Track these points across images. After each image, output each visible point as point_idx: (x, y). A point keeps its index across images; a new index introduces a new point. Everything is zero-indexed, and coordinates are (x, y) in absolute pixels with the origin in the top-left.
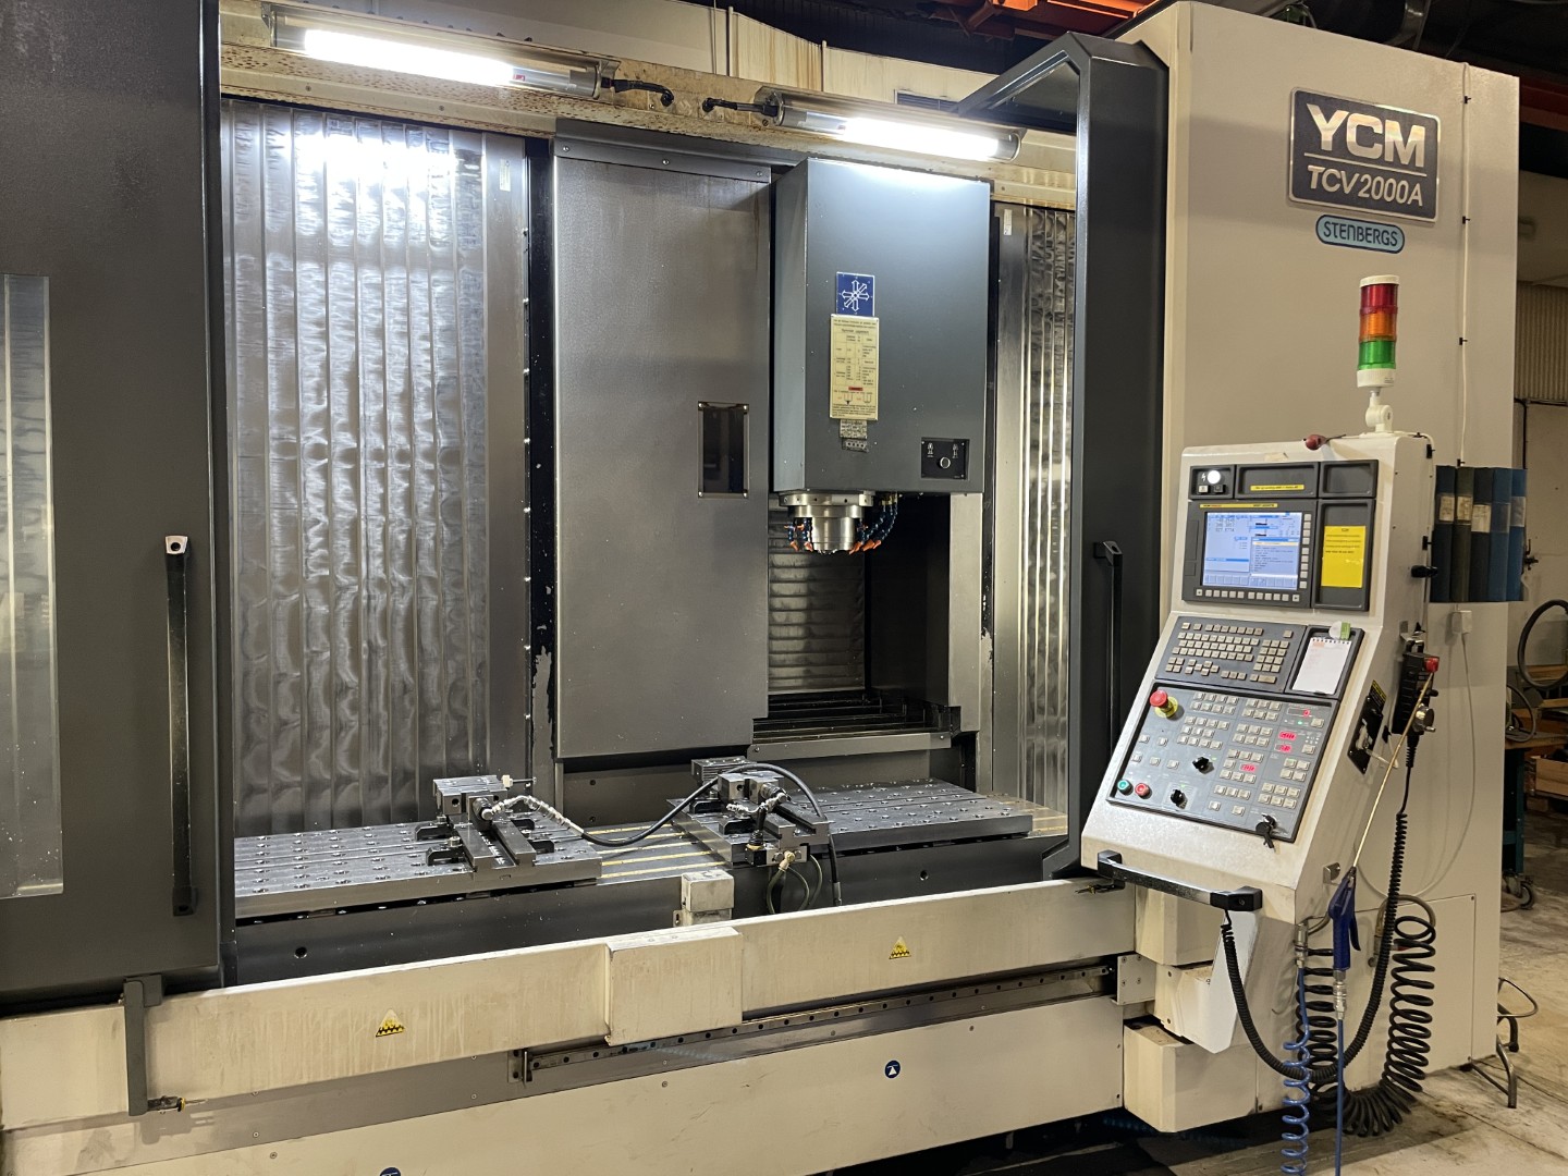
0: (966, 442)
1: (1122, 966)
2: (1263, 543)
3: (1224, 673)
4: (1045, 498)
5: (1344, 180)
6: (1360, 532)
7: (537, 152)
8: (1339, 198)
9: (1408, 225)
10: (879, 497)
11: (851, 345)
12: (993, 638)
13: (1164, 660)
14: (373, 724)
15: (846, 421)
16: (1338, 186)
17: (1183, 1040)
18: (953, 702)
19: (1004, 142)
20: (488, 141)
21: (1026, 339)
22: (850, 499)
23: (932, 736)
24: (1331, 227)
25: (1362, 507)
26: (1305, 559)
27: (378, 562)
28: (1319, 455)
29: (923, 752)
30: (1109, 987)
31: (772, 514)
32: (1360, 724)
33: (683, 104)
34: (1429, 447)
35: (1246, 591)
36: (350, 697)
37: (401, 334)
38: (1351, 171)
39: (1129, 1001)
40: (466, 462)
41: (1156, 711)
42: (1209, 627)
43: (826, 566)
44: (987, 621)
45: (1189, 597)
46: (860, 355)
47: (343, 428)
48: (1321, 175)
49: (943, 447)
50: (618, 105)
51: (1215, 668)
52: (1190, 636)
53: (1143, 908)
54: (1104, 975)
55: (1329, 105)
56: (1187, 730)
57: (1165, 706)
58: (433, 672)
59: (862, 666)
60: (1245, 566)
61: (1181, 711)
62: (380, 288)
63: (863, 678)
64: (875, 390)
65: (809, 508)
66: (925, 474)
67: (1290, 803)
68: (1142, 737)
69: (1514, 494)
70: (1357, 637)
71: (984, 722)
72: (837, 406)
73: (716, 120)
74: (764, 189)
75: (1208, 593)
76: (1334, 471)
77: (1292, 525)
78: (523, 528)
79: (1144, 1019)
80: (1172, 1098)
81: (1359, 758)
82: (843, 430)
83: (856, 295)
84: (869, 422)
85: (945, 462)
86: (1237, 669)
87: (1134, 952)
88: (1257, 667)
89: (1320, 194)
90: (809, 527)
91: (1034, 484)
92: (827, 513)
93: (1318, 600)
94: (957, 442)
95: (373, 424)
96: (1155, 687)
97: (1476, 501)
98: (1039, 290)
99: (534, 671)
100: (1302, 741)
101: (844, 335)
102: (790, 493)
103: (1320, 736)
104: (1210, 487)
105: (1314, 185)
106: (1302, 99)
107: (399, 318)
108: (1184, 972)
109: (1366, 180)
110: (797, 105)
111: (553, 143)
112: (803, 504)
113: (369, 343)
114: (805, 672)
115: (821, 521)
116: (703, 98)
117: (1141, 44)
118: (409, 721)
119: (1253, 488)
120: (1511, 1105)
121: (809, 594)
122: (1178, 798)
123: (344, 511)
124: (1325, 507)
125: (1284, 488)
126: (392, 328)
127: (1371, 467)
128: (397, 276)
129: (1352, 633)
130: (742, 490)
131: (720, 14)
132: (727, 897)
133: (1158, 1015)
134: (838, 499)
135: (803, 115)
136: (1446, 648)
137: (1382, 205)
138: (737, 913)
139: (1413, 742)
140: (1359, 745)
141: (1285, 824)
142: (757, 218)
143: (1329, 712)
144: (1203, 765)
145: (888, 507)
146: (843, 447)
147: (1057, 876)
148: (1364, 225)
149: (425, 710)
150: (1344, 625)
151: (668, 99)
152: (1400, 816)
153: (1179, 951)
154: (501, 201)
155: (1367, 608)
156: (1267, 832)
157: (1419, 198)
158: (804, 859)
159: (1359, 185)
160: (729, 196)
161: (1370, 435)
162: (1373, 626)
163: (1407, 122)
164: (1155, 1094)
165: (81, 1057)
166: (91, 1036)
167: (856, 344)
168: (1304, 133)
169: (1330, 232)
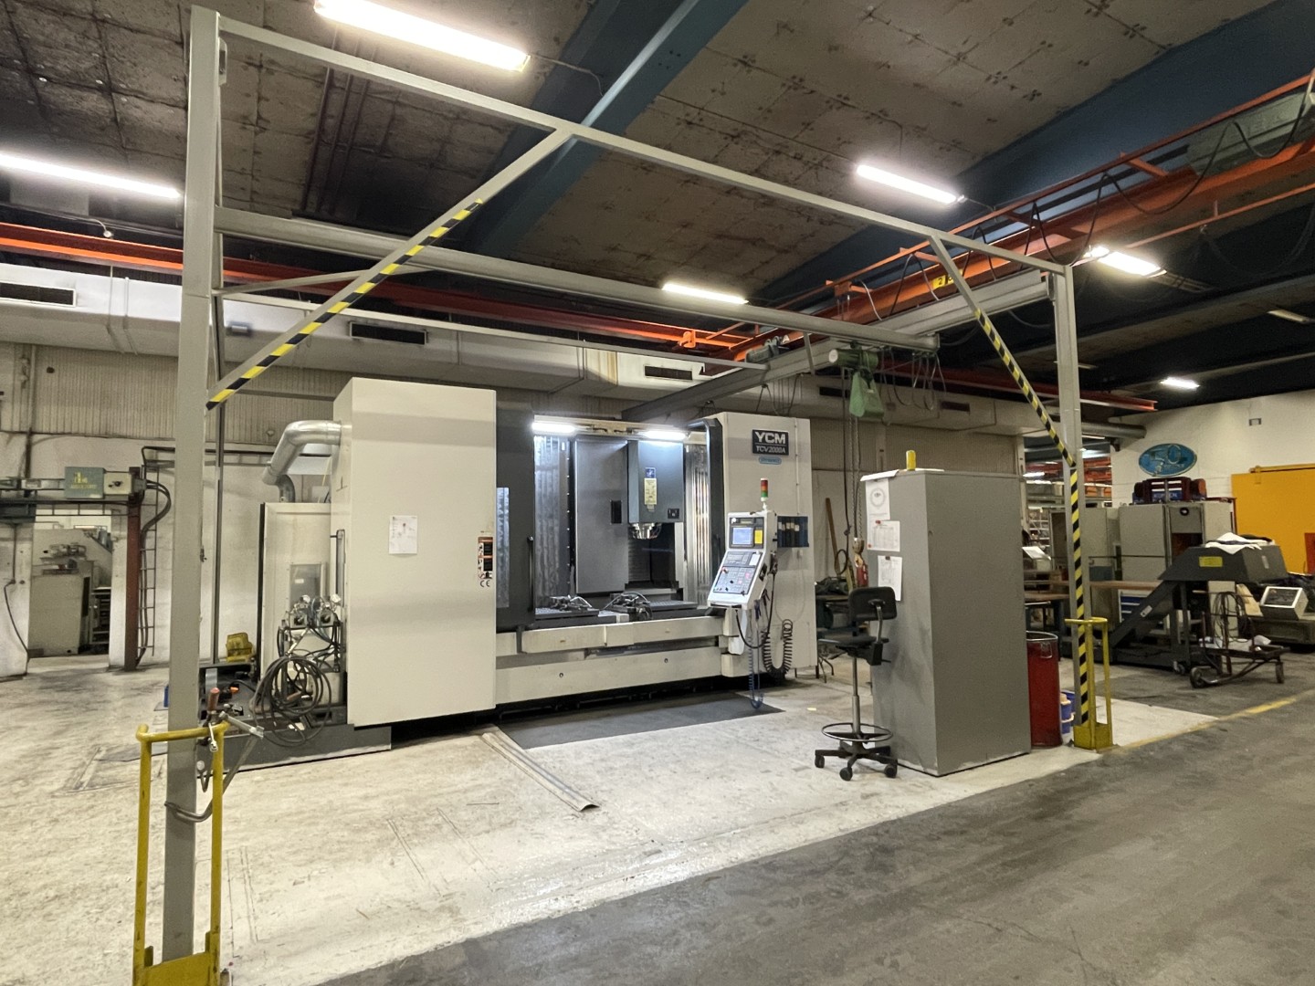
0: (679, 509)
1: (720, 639)
2: (744, 535)
3: (736, 562)
4: (700, 523)
5: (765, 449)
6: (761, 532)
7: (571, 441)
8: (764, 453)
9: (782, 457)
10: (656, 524)
11: (649, 486)
12: (687, 562)
13: (725, 561)
15: (649, 505)
16: (763, 450)
17: (735, 654)
18: (677, 580)
19: (687, 434)
22: (649, 525)
23: (671, 590)
25: (762, 527)
26: (752, 538)
28: (754, 515)
29: (669, 593)
30: (717, 644)
31: (628, 529)
32: (761, 571)
33: (610, 431)
34: (776, 514)
35: (741, 545)
37: (539, 487)
38: (766, 446)
39: (722, 646)
40: (555, 517)
41: (723, 572)
42: (733, 553)
43: (641, 544)
44: (686, 557)
45: (730, 547)
46: (652, 488)
48: (759, 448)
49: (673, 511)
50: (595, 432)
51: (734, 562)
52: (730, 555)
53: (724, 622)
54: (715, 641)
56: (728, 576)
57: (724, 570)
58: (547, 571)
59: (649, 572)
60: (741, 540)
61: (728, 571)
63: (649, 577)
64: (655, 497)
65: (639, 527)
66: (668, 518)
67: (747, 587)
68: (720, 578)
69: (805, 522)
71: (685, 586)
72: (646, 501)
73: (617, 433)
74: (626, 446)
75: (734, 546)
76: (757, 519)
77: (749, 530)
79: (727, 652)
80: (732, 670)
81: (761, 578)
82: (648, 507)
83: (650, 473)
84: (654, 505)
85: (673, 515)
86: (739, 562)
87: (722, 635)
88: (742, 561)
90: (638, 533)
92: (643, 529)
93: (754, 546)
94: (677, 509)
96: (723, 566)
97: (795, 524)
99: (571, 571)
100: (750, 575)
101: (648, 484)
102: (634, 523)
103: (753, 574)
104: (733, 523)
105: (757, 450)
108: (734, 637)
109: (771, 448)
111: (578, 440)
112: (637, 526)
114: (635, 575)
115: (642, 531)
116: (614, 428)
117: (716, 419)
118: (542, 584)
119: (742, 523)
122: (727, 589)
124: (754, 527)
125: (748, 523)
128: (539, 472)
129: (760, 553)
130: (621, 523)
132: (627, 619)
133: (729, 651)
134: (646, 525)
135: (637, 431)
137: (775, 454)
138: (630, 622)
140: (761, 575)
141: (746, 591)
142: (624, 452)
143: (755, 569)
144: (732, 582)
145: (659, 527)
146: (648, 512)
148: (771, 458)
149: (544, 581)
150: (759, 551)
152: (772, 592)
154: (562, 453)
155: (763, 548)
156: (743, 593)
157: (784, 451)
158: (644, 611)
159: (769, 449)
160: (617, 447)
161: (764, 511)
162: (764, 551)
163: (780, 434)
164: (728, 669)
165: (508, 642)
166: (510, 638)
167: (651, 485)
168: (755, 439)
169: (762, 460)
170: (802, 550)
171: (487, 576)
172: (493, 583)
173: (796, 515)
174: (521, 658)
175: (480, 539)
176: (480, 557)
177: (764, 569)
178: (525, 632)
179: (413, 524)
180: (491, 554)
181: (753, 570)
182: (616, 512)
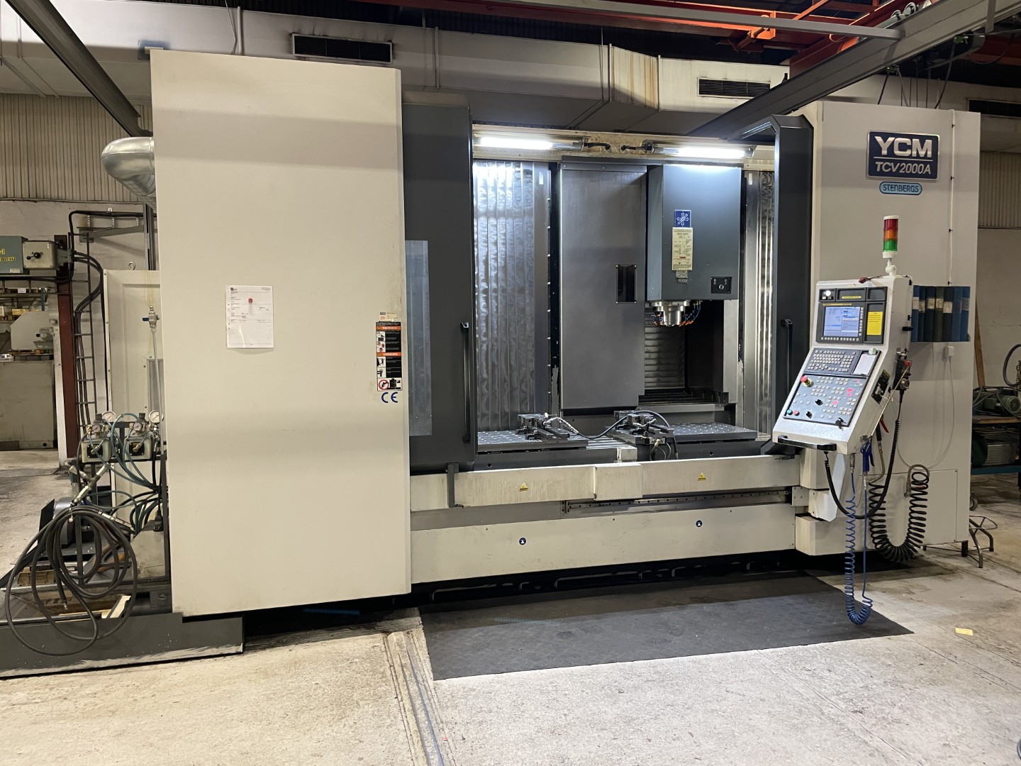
0: (731, 278)
1: (794, 492)
2: (847, 319)
3: (830, 368)
4: (768, 300)
5: (893, 167)
6: (881, 314)
7: (553, 167)
8: (891, 174)
9: (924, 183)
10: (692, 302)
11: (681, 240)
12: (743, 362)
13: (808, 365)
14: (493, 394)
15: (679, 271)
16: (890, 169)
17: (819, 519)
18: (725, 390)
19: (747, 151)
20: (535, 166)
21: (759, 230)
22: (680, 303)
23: (716, 406)
24: (887, 187)
25: (882, 305)
26: (861, 324)
27: (495, 332)
28: (866, 285)
29: (712, 412)
30: (788, 500)
31: (647, 310)
32: (877, 385)
33: (614, 148)
34: (910, 281)
35: (840, 338)
36: (486, 383)
37: (503, 244)
38: (895, 162)
39: (797, 505)
40: (527, 292)
41: (804, 384)
42: (825, 352)
43: (667, 333)
44: (741, 356)
45: (818, 340)
46: (685, 244)
47: (483, 281)
48: (881, 165)
49: (720, 280)
50: (589, 151)
51: (826, 367)
52: (818, 355)
53: (803, 466)
54: (787, 494)
55: (885, 136)
56: (814, 390)
57: (807, 382)
58: (515, 374)
59: (684, 378)
60: (839, 328)
61: (813, 383)
62: (496, 226)
63: (684, 383)
64: (691, 258)
65: (662, 307)
66: (712, 292)
67: (848, 413)
68: (797, 394)
69: (964, 296)
70: (879, 354)
71: (739, 399)
72: (675, 265)
73: (627, 153)
74: (643, 175)
75: (826, 338)
76: (872, 291)
77: (857, 311)
78: (547, 317)
79: (805, 513)
80: (814, 542)
81: (877, 397)
82: (678, 275)
83: (683, 219)
84: (688, 271)
85: (721, 287)
86: (834, 367)
87: (799, 486)
88: (842, 366)
89: (882, 173)
90: (662, 315)
91: (763, 295)
92: (670, 310)
93: (866, 340)
94: (727, 278)
95: (493, 279)
96: (804, 375)
97: (945, 300)
98: (765, 208)
99: (552, 375)
100: (855, 392)
101: (678, 236)
102: (654, 301)
103: (861, 389)
104: (827, 297)
105: (878, 170)
106: (873, 135)
107: (503, 237)
108: (819, 492)
109: (903, 166)
110: (659, 145)
111: (559, 165)
112: (660, 306)
113: (492, 247)
114: (658, 380)
115: (667, 313)
116: (622, 145)
117: (803, 116)
118: (506, 393)
119: (843, 298)
120: (981, 567)
121: (659, 345)
122: (809, 415)
123: (483, 312)
124: (868, 305)
125: (854, 297)
126: (500, 242)
127: (885, 289)
128: (502, 220)
129: (877, 352)
130: (634, 301)
131: (605, 48)
132: (635, 455)
133: (809, 512)
134: (675, 303)
135: (662, 149)
136: (943, 363)
137: (911, 175)
138: (638, 461)
139: (902, 394)
140: (876, 393)
141: (846, 421)
142: (641, 187)
143: (865, 381)
144: (819, 402)
145: (696, 306)
146: (678, 282)
147: (766, 454)
148: (902, 185)
149: (512, 389)
150: (874, 349)
151: (608, 147)
152: (897, 422)
153: (817, 484)
154: (540, 189)
155: (882, 343)
156: (840, 424)
157: (929, 171)
158: (664, 443)
159: (900, 168)
160: (629, 178)
161: (887, 277)
162: (884, 349)
163: (922, 139)
164: (807, 541)
165: (433, 490)
166: (436, 483)
167: (683, 239)
168: (874, 149)
169: (886, 189)
170: (952, 346)
171: (393, 385)
172: (403, 396)
173: (946, 285)
174: (456, 514)
175: (379, 324)
176: (379, 354)
177: (883, 381)
178: (461, 474)
179: (265, 300)
180: (400, 351)
181: (861, 383)
182: (627, 284)
